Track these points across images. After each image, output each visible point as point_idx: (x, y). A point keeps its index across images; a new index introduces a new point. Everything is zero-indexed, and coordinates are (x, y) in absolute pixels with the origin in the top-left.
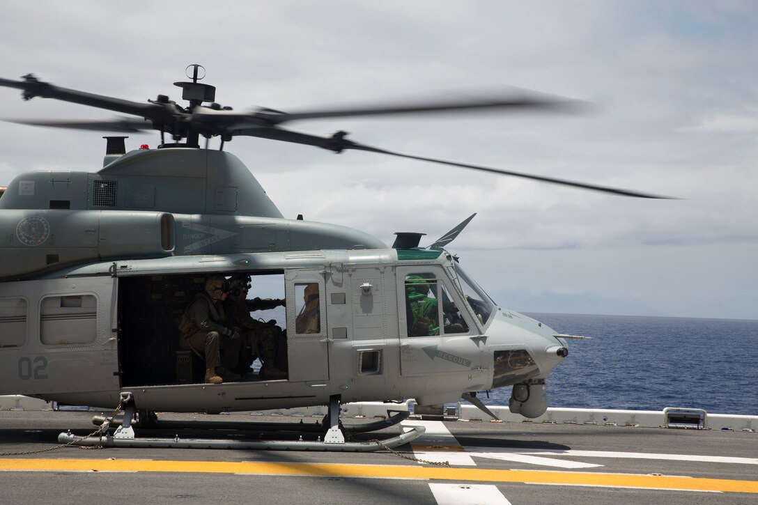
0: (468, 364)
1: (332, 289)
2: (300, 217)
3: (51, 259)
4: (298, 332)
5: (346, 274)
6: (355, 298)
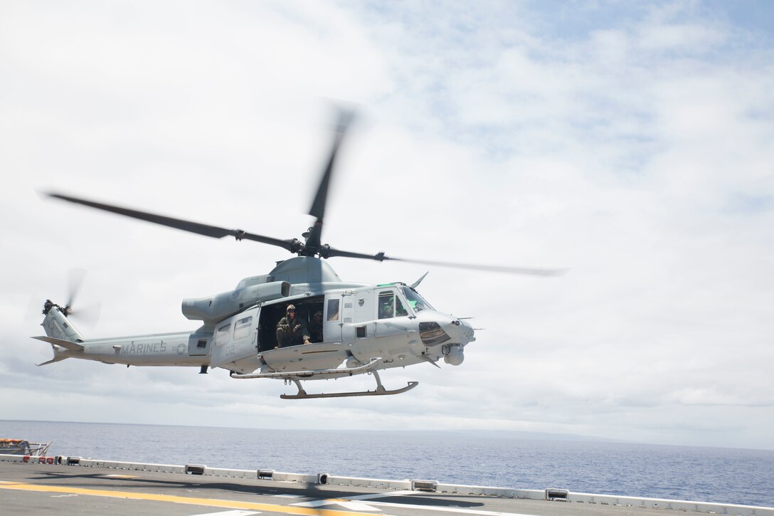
0: (406, 329)
1: (346, 301)
5: (353, 296)
6: (356, 304)
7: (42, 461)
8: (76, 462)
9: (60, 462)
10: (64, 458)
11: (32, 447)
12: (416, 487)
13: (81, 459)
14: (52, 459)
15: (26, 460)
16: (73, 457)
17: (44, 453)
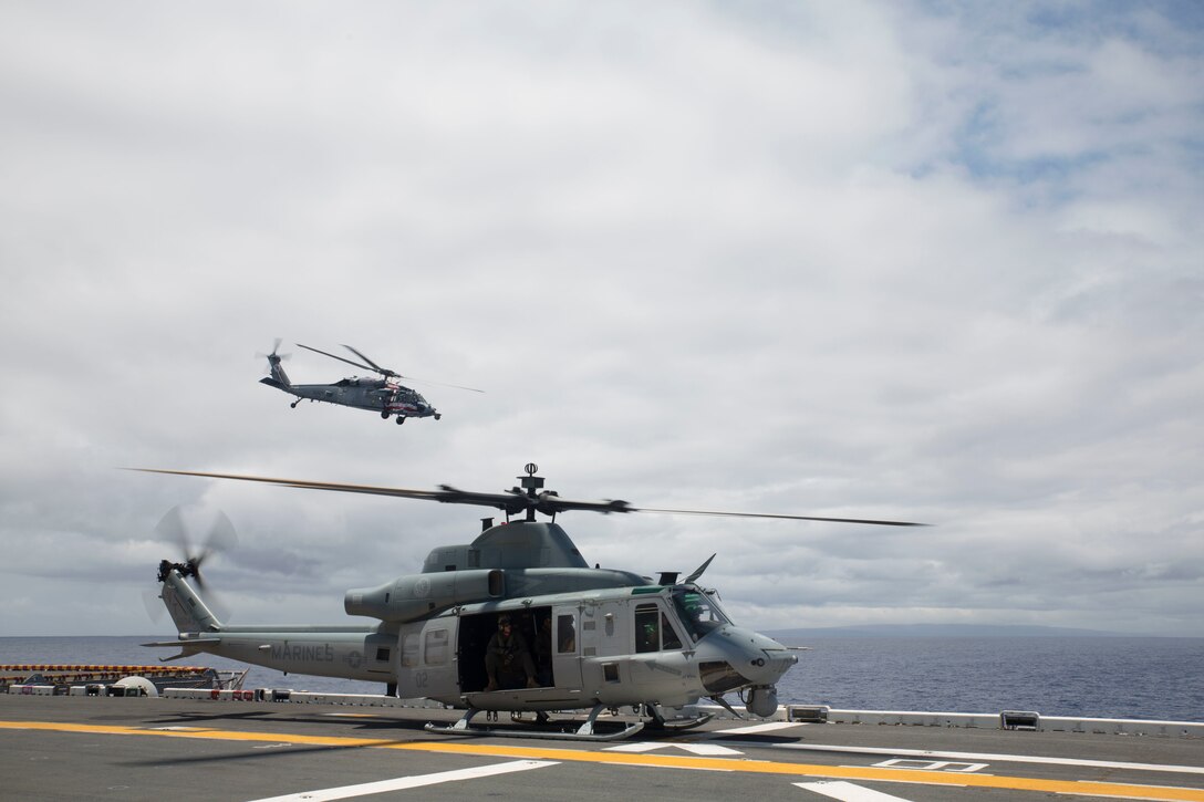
0: (679, 673)
1: (585, 619)
2: (598, 566)
3: (432, 605)
4: (559, 651)
5: (596, 608)
6: (602, 624)
7: (237, 696)
8: (286, 696)
9: (262, 698)
10: (268, 691)
11: (221, 677)
12: (794, 716)
13: (292, 692)
14: (252, 694)
15: (214, 696)
16: (280, 690)
17: (238, 685)
